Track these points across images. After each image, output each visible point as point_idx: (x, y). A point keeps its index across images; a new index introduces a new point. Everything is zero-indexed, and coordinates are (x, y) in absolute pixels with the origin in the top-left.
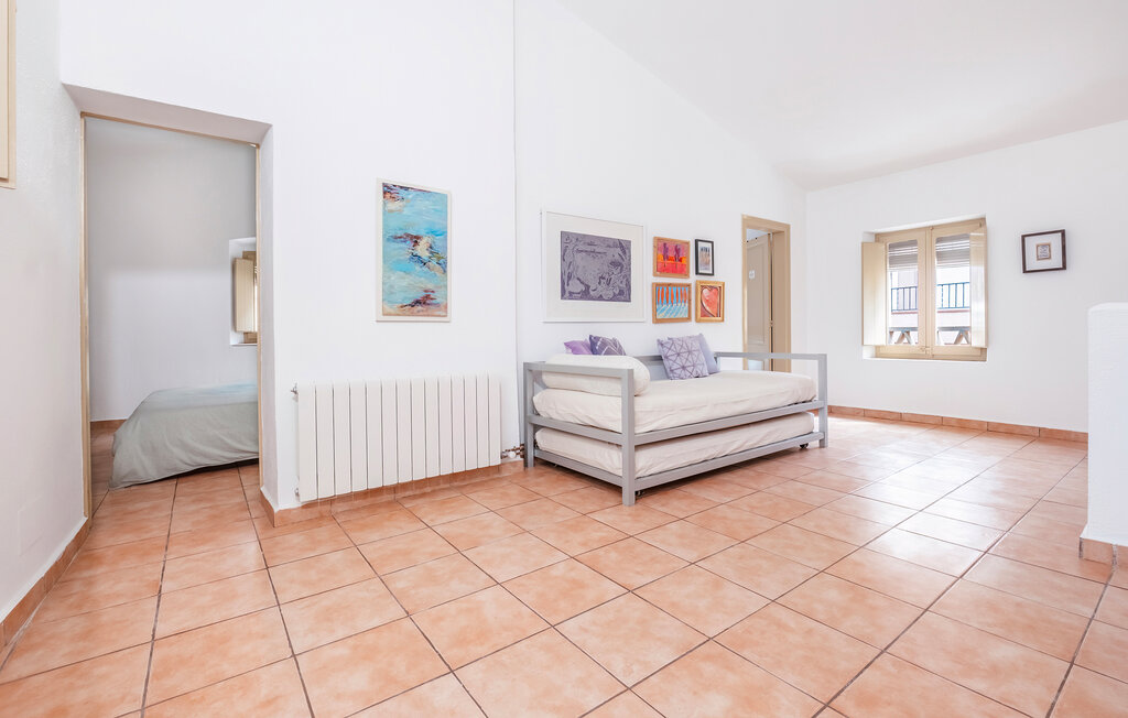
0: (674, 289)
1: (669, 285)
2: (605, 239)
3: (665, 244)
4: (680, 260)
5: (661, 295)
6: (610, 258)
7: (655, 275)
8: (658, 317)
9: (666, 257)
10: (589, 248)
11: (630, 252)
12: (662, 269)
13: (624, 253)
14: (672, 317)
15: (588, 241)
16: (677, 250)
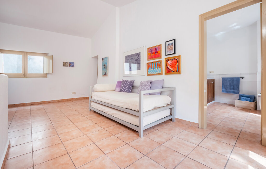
0: (154, 64)
1: (152, 62)
2: (134, 54)
3: (151, 49)
4: (158, 52)
5: (150, 66)
6: (135, 59)
7: (148, 60)
8: (149, 74)
9: (151, 53)
10: (131, 58)
11: (140, 56)
12: (150, 58)
13: (139, 56)
14: (154, 73)
15: (130, 56)
16: (156, 49)
